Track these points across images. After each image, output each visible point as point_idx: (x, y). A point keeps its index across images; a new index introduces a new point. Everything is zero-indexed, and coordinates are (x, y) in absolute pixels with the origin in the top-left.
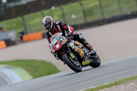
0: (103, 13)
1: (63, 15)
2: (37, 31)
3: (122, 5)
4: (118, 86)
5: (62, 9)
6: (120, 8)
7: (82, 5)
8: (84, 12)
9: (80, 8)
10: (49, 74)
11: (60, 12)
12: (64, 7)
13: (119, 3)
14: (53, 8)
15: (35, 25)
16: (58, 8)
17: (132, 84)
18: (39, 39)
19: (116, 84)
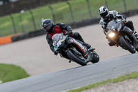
0: (72, 17)
1: (33, 19)
2: (6, 35)
3: (92, 9)
4: (88, 91)
5: (31, 13)
6: (90, 12)
7: (51, 8)
8: (54, 16)
9: (50, 12)
10: (19, 78)
11: (30, 16)
12: (33, 11)
13: (89, 7)
14: (22, 12)
15: (4, 29)
16: (28, 12)
17: (102, 88)
18: (8, 43)
19: (87, 89)
